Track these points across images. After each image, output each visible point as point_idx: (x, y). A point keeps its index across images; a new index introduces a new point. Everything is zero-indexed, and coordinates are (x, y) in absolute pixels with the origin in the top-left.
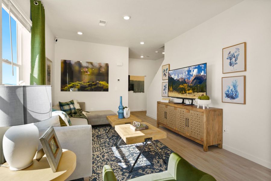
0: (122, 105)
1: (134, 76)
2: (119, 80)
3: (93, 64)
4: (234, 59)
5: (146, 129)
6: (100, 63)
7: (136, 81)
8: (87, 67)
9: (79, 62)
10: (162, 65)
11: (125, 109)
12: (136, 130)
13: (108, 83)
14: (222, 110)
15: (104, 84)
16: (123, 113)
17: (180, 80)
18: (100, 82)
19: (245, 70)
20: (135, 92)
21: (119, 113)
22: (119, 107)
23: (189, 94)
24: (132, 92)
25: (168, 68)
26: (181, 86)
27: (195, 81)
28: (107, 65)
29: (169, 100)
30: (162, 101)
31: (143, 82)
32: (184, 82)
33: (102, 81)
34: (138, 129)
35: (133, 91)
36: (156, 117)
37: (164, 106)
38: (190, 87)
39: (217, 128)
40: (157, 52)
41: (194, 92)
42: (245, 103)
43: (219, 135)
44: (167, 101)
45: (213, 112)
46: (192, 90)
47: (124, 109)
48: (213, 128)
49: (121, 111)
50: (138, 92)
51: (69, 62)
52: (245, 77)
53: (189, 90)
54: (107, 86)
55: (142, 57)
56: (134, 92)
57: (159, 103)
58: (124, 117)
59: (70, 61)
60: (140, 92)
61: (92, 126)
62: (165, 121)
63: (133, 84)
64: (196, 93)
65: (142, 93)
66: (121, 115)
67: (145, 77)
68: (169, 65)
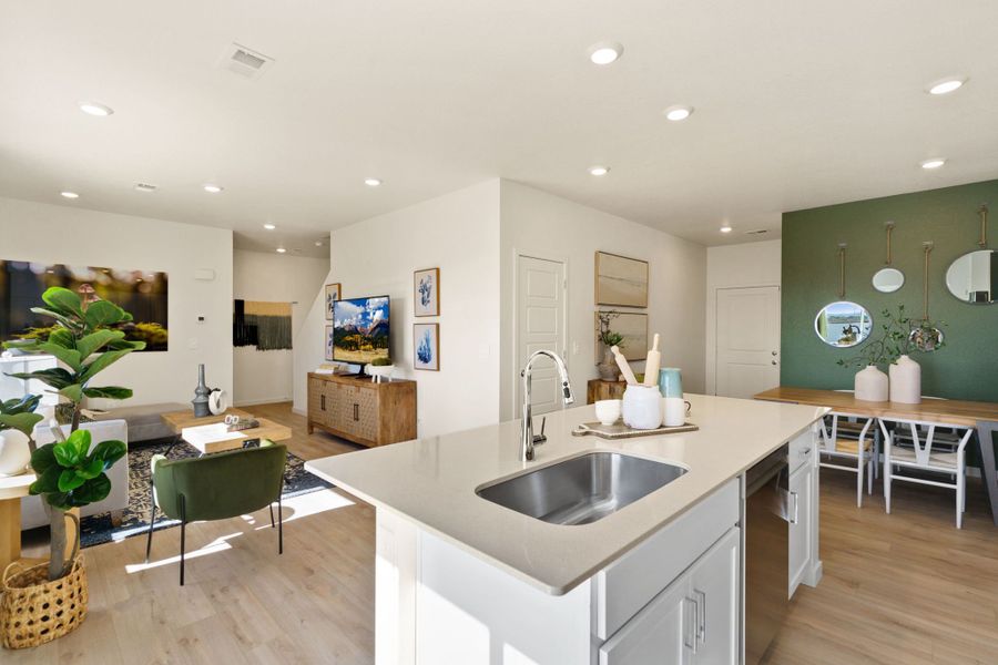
0: (204, 383)
1: (258, 303)
2: (201, 319)
3: (114, 274)
4: (426, 293)
5: (253, 427)
6: (138, 272)
7: (265, 317)
8: (92, 284)
9: (62, 267)
10: (326, 283)
11: (213, 394)
12: (230, 430)
13: (165, 327)
14: (415, 383)
15: (154, 332)
16: (207, 404)
17: (347, 329)
18: (137, 326)
19: (438, 314)
20: (263, 349)
21: (196, 404)
22: (198, 388)
23: (365, 350)
24: (251, 349)
25: (337, 291)
26: (349, 338)
27: (377, 331)
28: (162, 280)
29: (336, 369)
30: (318, 371)
31: (289, 319)
32: (354, 331)
33: (146, 323)
34: (234, 428)
35: (255, 347)
36: (306, 410)
37: (320, 382)
38: (369, 339)
39: (404, 416)
40: (318, 244)
41: (375, 348)
42: (438, 369)
43: (408, 430)
44: (330, 371)
45: (395, 389)
46: (372, 344)
47: (210, 392)
48: (395, 416)
49: (201, 399)
50: (273, 348)
51: (24, 267)
52: (438, 326)
53: (364, 345)
54: (164, 337)
55: (281, 250)
56: (259, 348)
57: (311, 376)
58: (210, 414)
59: (28, 263)
60: (280, 348)
61: (127, 421)
62: (322, 417)
63: (256, 327)
64: (378, 350)
65: (284, 350)
66: (201, 408)
67: (294, 307)
68: (340, 285)
